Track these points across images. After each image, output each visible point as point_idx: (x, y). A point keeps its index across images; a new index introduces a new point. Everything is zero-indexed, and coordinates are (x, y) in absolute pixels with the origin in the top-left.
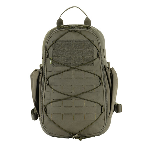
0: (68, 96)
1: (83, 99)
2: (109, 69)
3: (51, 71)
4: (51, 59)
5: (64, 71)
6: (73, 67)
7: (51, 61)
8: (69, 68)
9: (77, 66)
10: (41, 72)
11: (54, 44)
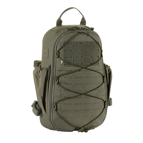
0: (79, 94)
1: (91, 96)
2: (107, 67)
3: (61, 71)
4: (62, 60)
5: (76, 71)
6: (83, 67)
7: (62, 62)
8: (81, 68)
9: (88, 66)
10: (49, 71)
11: (65, 45)
